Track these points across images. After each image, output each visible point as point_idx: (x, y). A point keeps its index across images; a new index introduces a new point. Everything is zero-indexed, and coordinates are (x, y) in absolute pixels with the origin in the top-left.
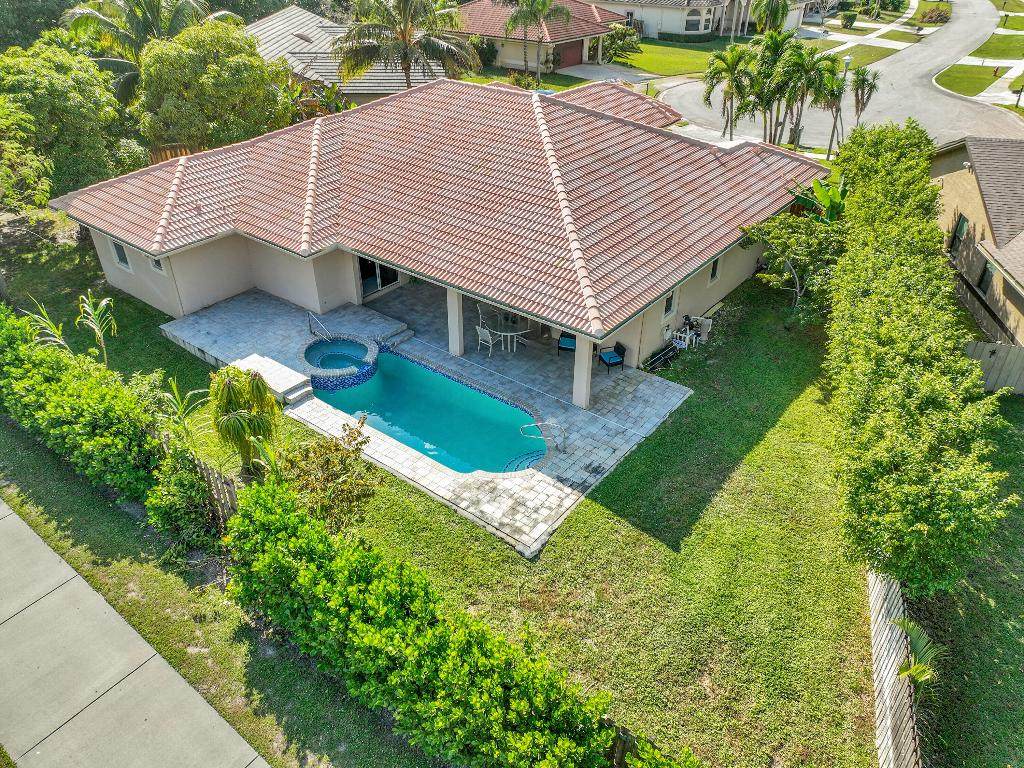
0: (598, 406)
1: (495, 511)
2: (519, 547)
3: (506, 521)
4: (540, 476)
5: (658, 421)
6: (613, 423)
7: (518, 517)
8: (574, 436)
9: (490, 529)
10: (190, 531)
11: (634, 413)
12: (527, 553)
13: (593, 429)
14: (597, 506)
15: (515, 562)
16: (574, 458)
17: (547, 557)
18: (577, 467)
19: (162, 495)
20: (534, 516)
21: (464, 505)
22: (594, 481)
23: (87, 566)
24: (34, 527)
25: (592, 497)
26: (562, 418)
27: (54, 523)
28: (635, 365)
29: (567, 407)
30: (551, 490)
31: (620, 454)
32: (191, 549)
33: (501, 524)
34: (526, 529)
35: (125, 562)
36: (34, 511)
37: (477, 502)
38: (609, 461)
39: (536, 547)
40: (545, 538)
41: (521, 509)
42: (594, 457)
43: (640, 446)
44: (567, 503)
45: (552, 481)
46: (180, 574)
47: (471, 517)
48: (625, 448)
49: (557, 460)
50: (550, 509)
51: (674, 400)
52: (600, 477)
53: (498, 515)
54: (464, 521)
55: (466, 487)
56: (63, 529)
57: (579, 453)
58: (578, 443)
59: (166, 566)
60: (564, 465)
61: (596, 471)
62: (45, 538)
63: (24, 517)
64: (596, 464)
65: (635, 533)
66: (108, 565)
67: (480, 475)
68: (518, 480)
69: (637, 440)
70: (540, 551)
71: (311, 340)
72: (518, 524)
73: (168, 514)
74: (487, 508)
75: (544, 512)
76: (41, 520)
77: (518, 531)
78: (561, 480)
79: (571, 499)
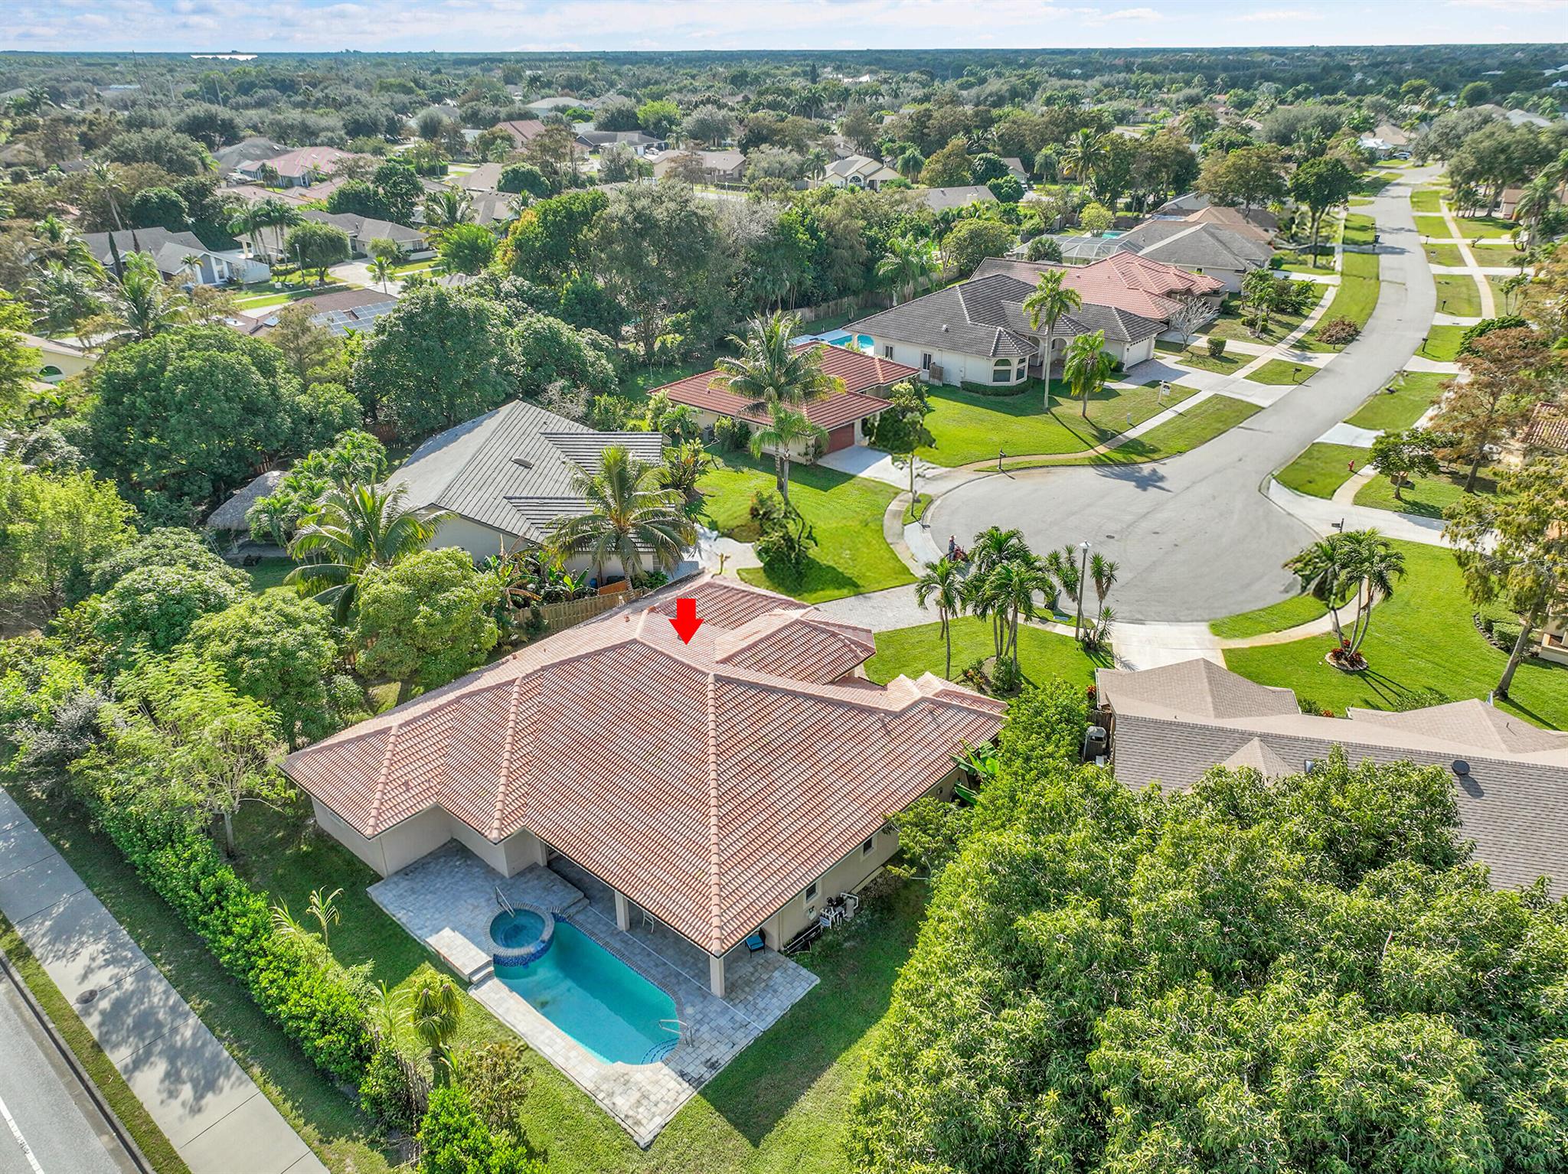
0: (733, 995)
1: (623, 1104)
2: (636, 1138)
3: (631, 1113)
4: (666, 1070)
5: (779, 1013)
6: (740, 1015)
7: (641, 1110)
8: (705, 1028)
9: (618, 1120)
10: (390, 1113)
11: (761, 1005)
12: (642, 1144)
13: (723, 1022)
14: (704, 1102)
15: (632, 1150)
16: (699, 1051)
17: (655, 1148)
18: (698, 1062)
19: (372, 1085)
20: (654, 1109)
21: (600, 1097)
22: (709, 1076)
23: (316, 1143)
24: (276, 1106)
25: (703, 1094)
26: (699, 1007)
27: (289, 1104)
28: (776, 948)
29: (705, 995)
30: (672, 1084)
31: (737, 1049)
32: (390, 1129)
33: (627, 1116)
34: (644, 1121)
35: (343, 1140)
36: (274, 1090)
37: (611, 1095)
38: (725, 1055)
39: (650, 1138)
40: (658, 1130)
41: (645, 1102)
42: (714, 1052)
43: (756, 1040)
44: (683, 1097)
45: (675, 1076)
46: (383, 1151)
47: (605, 1108)
48: (743, 1041)
49: (683, 1054)
50: (667, 1102)
51: (799, 990)
52: (715, 1074)
53: (625, 1108)
54: (599, 1111)
55: (606, 1079)
56: (297, 1109)
57: (704, 1047)
58: (706, 1036)
59: (373, 1144)
60: (688, 1059)
61: (713, 1066)
62: (285, 1117)
63: (268, 1095)
64: (714, 1059)
65: (728, 1127)
66: (330, 1143)
67: (620, 1067)
68: (648, 1073)
69: (756, 1034)
70: (652, 1142)
71: (497, 912)
72: (639, 1117)
73: (375, 1101)
74: (619, 1101)
75: (662, 1106)
76: (280, 1099)
77: (638, 1123)
78: (682, 1075)
79: (686, 1093)
